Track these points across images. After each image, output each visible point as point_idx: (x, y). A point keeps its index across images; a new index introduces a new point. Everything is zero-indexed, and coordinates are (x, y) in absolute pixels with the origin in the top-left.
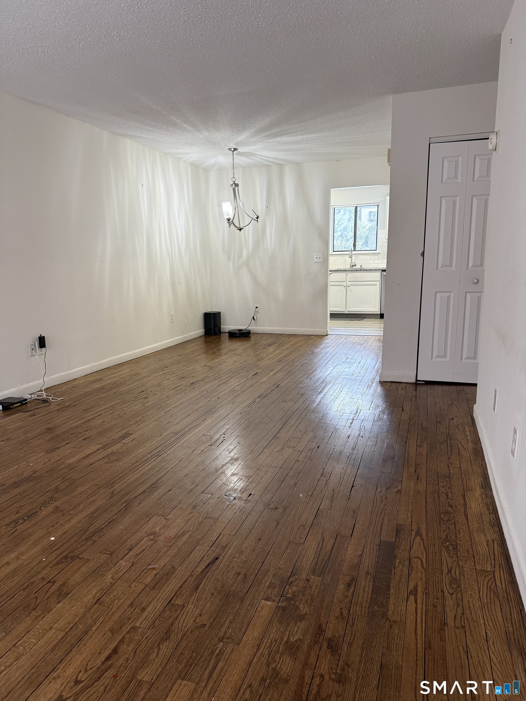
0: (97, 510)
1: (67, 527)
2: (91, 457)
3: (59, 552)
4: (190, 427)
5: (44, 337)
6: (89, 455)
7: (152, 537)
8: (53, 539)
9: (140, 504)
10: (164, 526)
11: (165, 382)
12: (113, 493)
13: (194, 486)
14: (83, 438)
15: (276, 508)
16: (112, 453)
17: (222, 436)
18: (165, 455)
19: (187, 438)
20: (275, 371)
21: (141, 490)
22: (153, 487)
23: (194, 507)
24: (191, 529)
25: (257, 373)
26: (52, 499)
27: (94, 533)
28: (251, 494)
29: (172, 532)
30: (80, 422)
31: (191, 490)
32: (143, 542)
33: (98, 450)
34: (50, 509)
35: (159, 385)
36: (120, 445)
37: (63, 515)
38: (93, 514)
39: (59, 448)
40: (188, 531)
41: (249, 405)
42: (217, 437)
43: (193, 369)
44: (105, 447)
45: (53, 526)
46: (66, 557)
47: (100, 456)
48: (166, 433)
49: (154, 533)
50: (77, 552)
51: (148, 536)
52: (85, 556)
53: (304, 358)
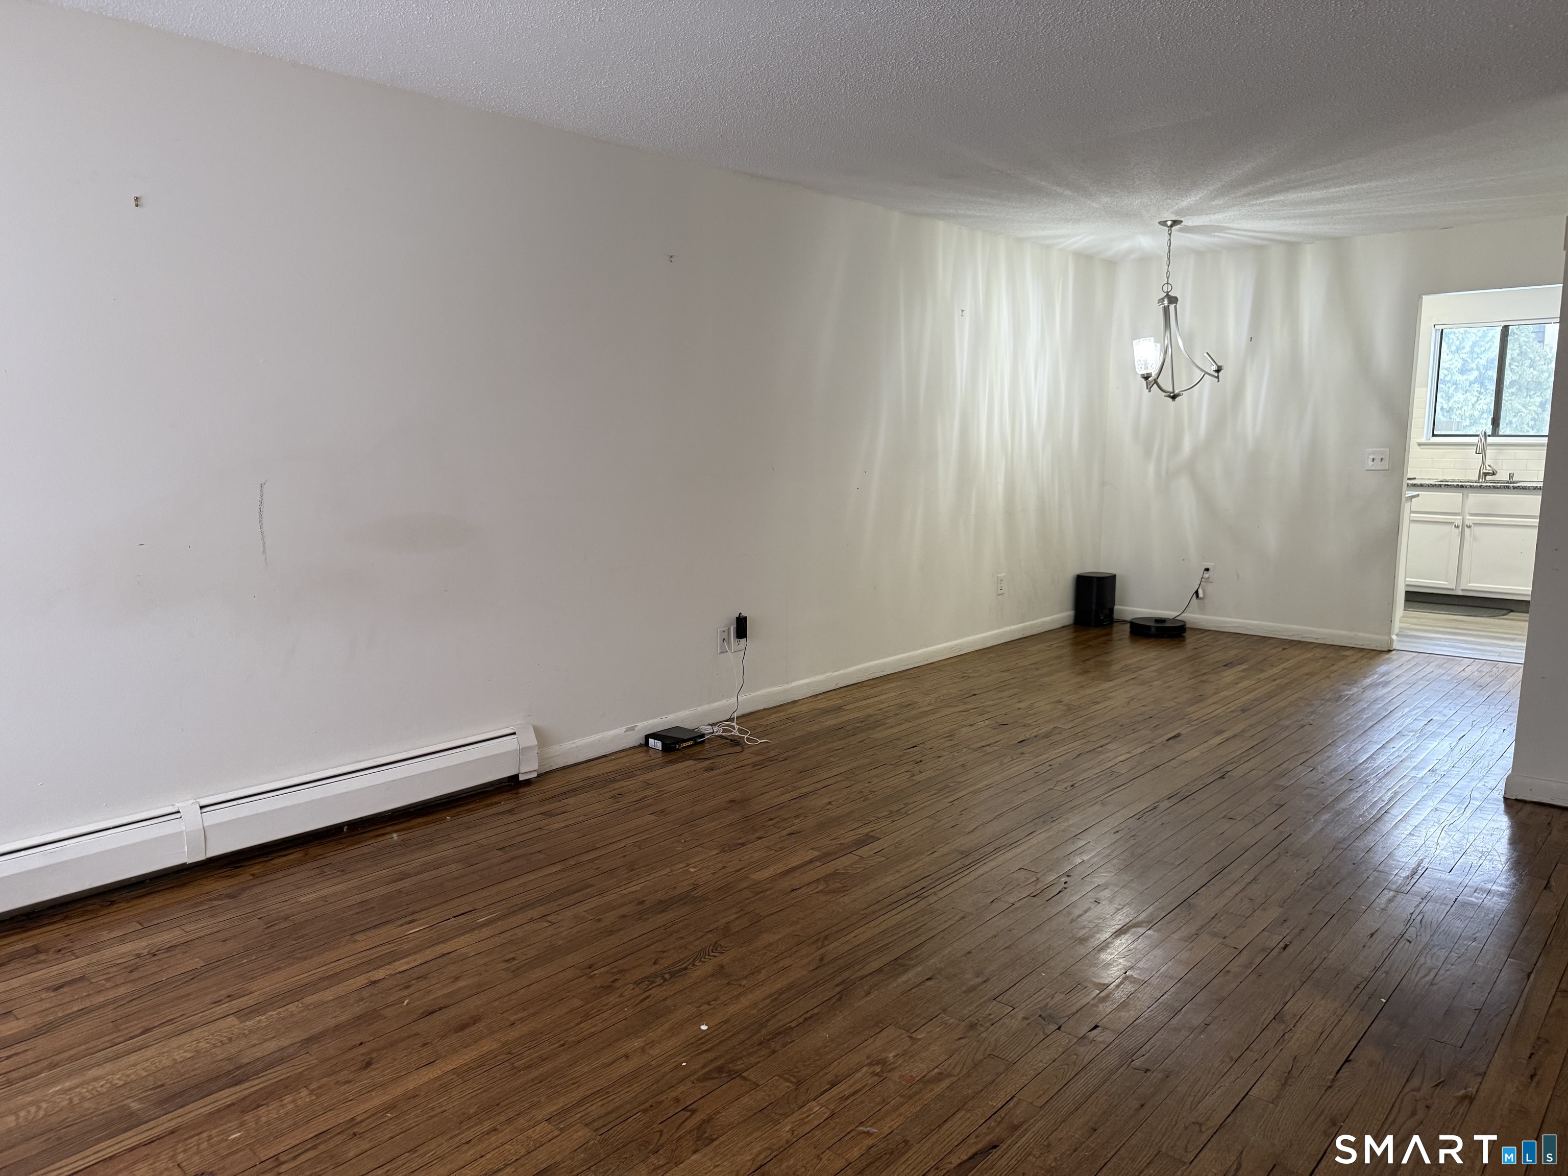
0: (789, 987)
1: (731, 1010)
2: (797, 874)
3: (710, 1055)
4: (996, 844)
5: (745, 618)
6: (794, 869)
7: (878, 1069)
8: (704, 1027)
9: (868, 994)
10: (905, 1053)
11: (964, 730)
12: (821, 959)
13: (979, 980)
14: (789, 830)
15: (1147, 1071)
16: (835, 874)
17: (1064, 879)
18: (935, 898)
19: (985, 868)
20: (1226, 735)
21: (875, 965)
22: (900, 965)
23: (972, 1026)
24: (958, 1070)
25: (1178, 735)
26: (716, 946)
27: (778, 1033)
28: (1096, 1027)
29: (918, 1068)
30: (788, 797)
31: (973, 989)
32: (859, 1075)
33: (811, 861)
34: (708, 967)
35: (951, 735)
36: (852, 858)
37: (728, 984)
38: (780, 994)
39: (743, 845)
40: (950, 1075)
41: (1140, 816)
42: (1051, 878)
43: (1031, 707)
44: (826, 857)
45: (709, 1004)
46: (720, 1070)
47: (812, 875)
48: (945, 850)
49: (883, 1062)
50: (739, 1066)
51: (870, 1064)
52: (752, 1075)
53: (1309, 709)
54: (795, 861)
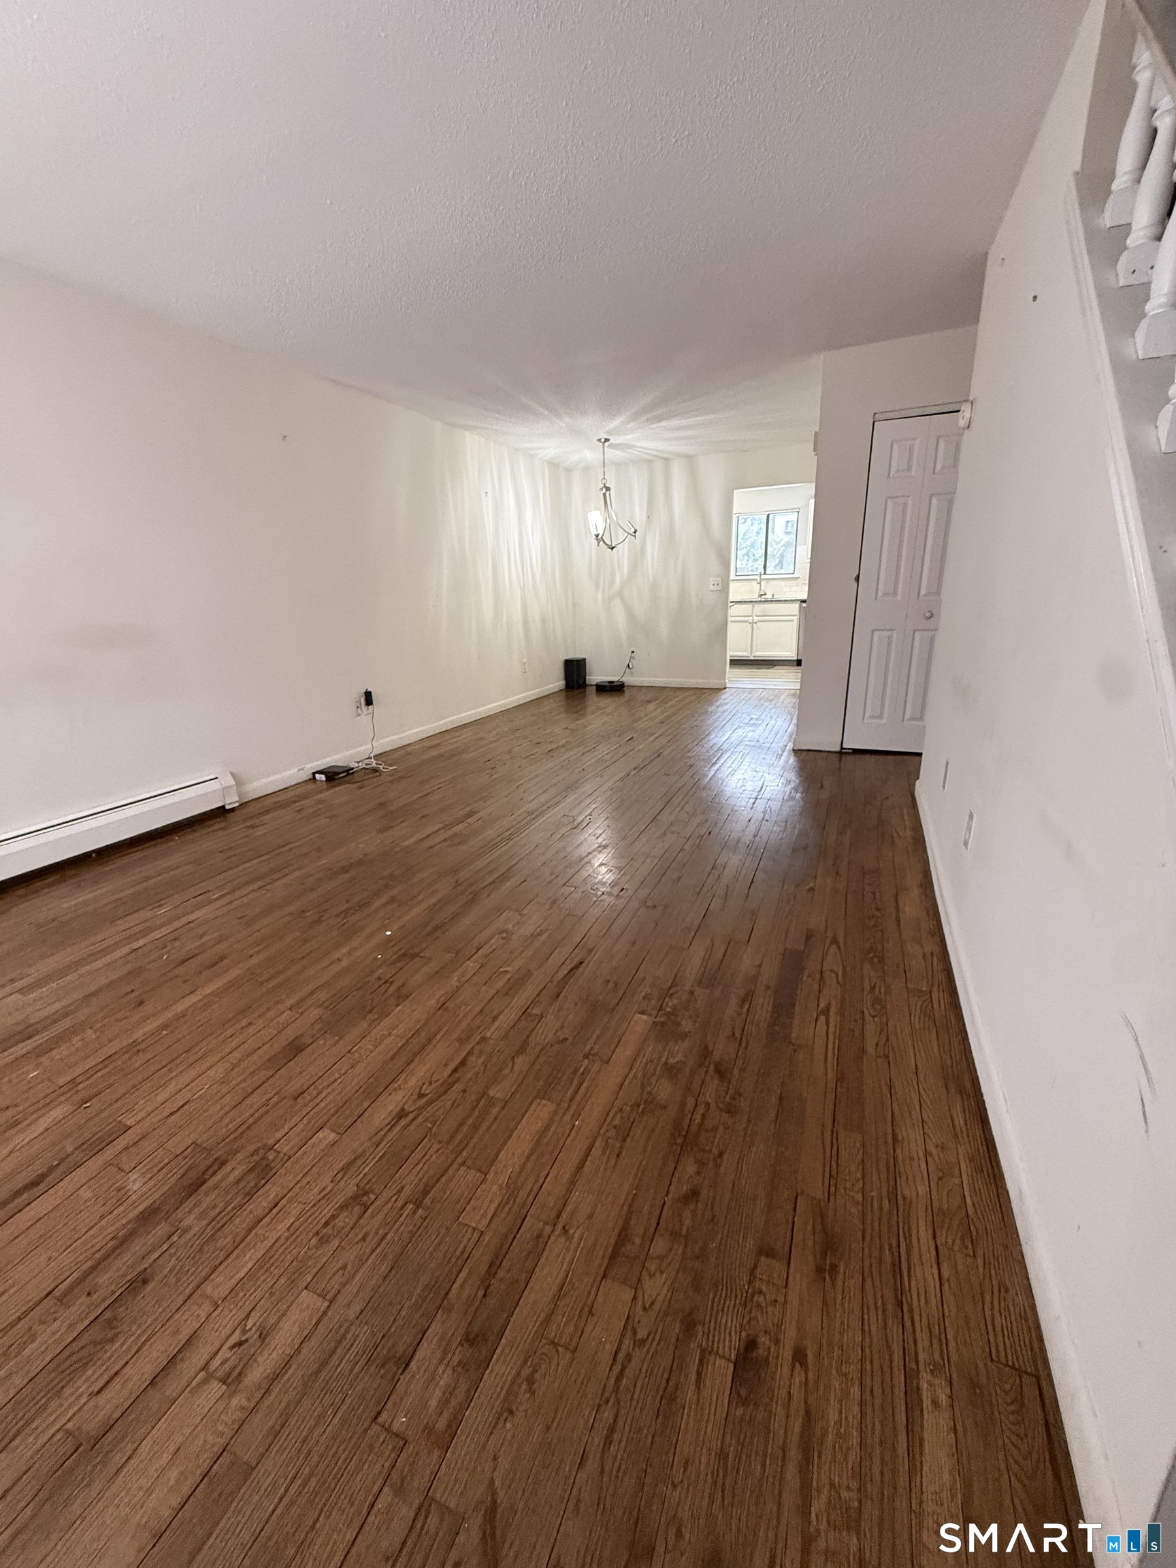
0: (439, 901)
1: (405, 919)
2: (430, 839)
3: (395, 949)
4: (548, 805)
5: (370, 692)
6: (428, 836)
7: (504, 935)
8: (388, 933)
9: (489, 895)
10: (518, 924)
11: (517, 749)
12: (457, 882)
13: (554, 877)
14: (420, 815)
15: (655, 907)
16: (455, 835)
17: (588, 818)
18: (518, 838)
19: (544, 818)
20: (656, 735)
21: (490, 880)
22: (504, 877)
23: (554, 902)
24: (550, 927)
25: (632, 738)
26: (386, 886)
27: (437, 928)
28: (623, 889)
29: (527, 930)
30: (416, 797)
31: (550, 882)
32: (493, 941)
33: (439, 830)
34: (384, 899)
35: (510, 752)
36: (464, 824)
37: (399, 906)
38: (434, 906)
39: (392, 827)
40: (547, 930)
41: (622, 780)
42: (581, 818)
43: (552, 732)
44: (447, 827)
45: (389, 919)
46: (405, 955)
47: (441, 838)
48: (520, 812)
49: (506, 931)
50: (416, 950)
51: (499, 933)
52: (426, 954)
53: (694, 719)
54: (429, 830)
